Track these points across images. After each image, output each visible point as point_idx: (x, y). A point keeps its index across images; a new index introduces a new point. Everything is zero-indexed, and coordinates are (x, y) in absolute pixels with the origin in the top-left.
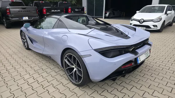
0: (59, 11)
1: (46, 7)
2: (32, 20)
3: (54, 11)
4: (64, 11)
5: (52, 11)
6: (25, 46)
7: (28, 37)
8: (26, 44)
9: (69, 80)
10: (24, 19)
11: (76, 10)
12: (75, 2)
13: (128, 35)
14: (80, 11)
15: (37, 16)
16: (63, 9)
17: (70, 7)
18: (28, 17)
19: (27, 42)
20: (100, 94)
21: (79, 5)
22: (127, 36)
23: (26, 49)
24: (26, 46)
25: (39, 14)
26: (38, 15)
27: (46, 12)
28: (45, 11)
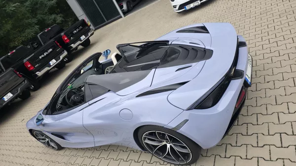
0: (51, 50)
1: (27, 59)
2: (20, 93)
3: (43, 56)
4: (57, 45)
5: (40, 57)
6: (53, 147)
7: (52, 134)
8: (52, 144)
9: (166, 163)
10: (6, 100)
11: (75, 31)
12: (60, 17)
13: (206, 48)
14: (82, 29)
15: (24, 81)
16: (55, 44)
17: (62, 34)
18: (10, 92)
19: (52, 140)
20: (225, 157)
21: (70, 19)
22: (205, 50)
23: (57, 150)
24: (56, 147)
25: (23, 76)
26: (23, 79)
27: (33, 65)
28: (29, 66)
